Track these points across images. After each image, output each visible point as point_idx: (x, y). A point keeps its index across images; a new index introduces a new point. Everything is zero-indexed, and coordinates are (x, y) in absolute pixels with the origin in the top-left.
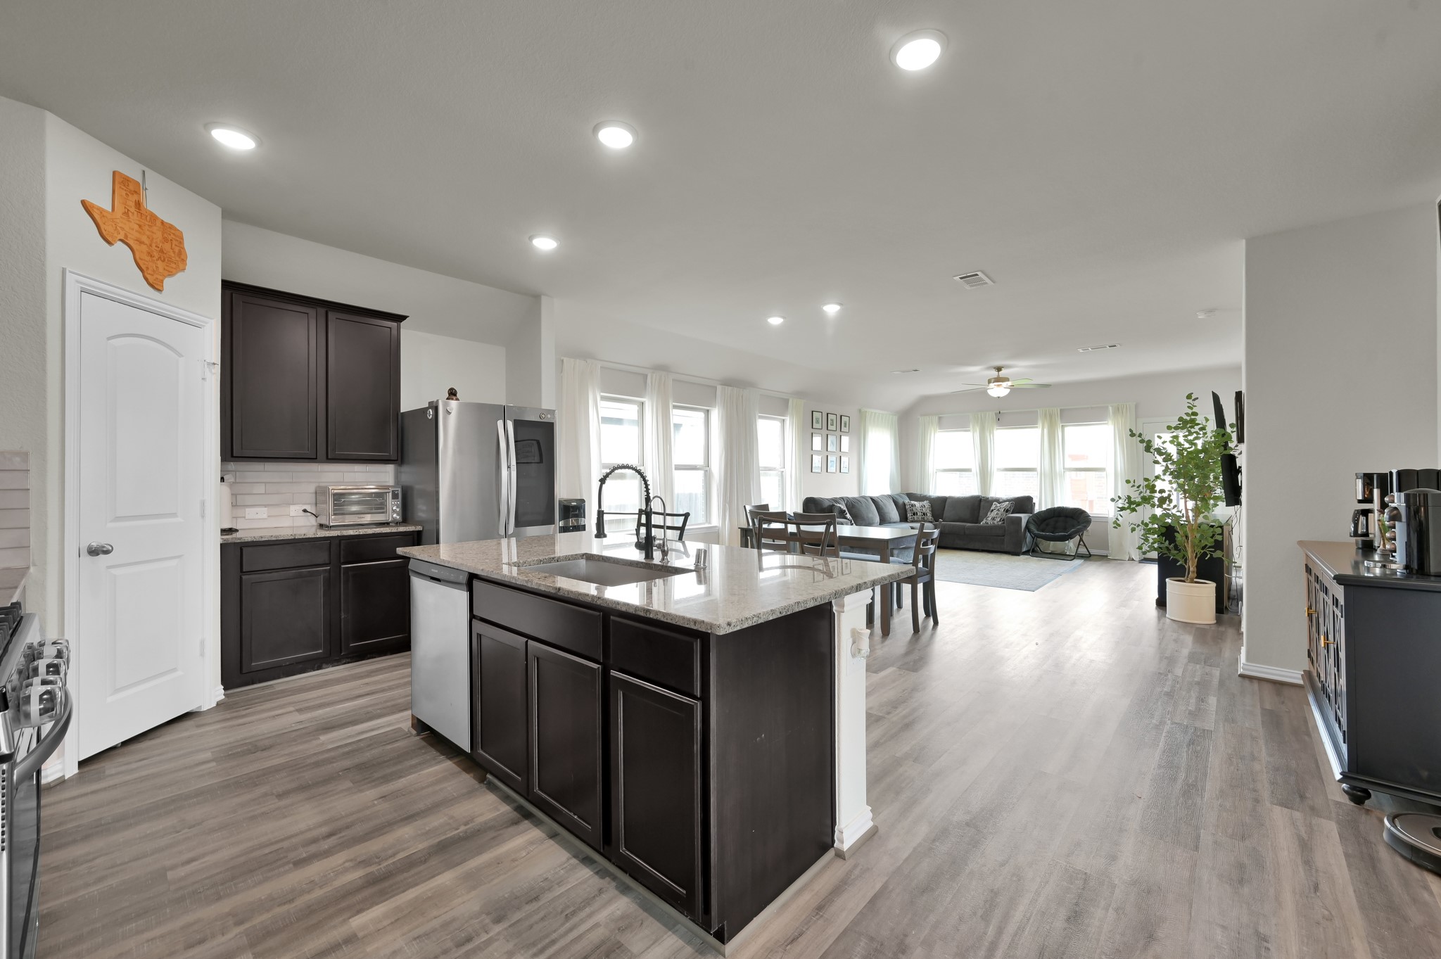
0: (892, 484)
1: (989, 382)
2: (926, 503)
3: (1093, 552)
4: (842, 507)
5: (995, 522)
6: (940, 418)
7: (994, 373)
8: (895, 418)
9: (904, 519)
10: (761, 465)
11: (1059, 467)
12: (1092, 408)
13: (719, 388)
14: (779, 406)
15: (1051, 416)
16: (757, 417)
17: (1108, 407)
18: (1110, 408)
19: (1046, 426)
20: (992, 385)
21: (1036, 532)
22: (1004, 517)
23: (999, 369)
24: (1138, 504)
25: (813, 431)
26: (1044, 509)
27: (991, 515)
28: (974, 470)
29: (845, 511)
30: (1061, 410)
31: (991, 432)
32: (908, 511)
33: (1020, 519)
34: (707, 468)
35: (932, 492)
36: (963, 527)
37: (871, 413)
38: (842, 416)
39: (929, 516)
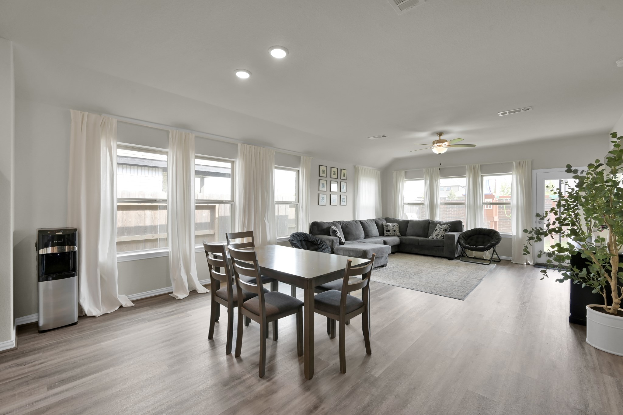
0: (377, 213)
1: (434, 143)
2: (396, 224)
3: (501, 257)
4: (335, 229)
5: (438, 237)
6: (406, 172)
8: (379, 172)
9: (382, 234)
11: (479, 202)
12: (501, 163)
13: (239, 145)
14: (292, 161)
15: (475, 170)
16: (273, 167)
17: (513, 162)
18: (514, 163)
19: (471, 176)
20: (435, 145)
21: (465, 245)
22: (443, 234)
23: (440, 134)
25: (320, 178)
26: (469, 229)
27: (435, 233)
28: (426, 203)
29: (339, 231)
30: (482, 165)
31: (437, 180)
32: (385, 229)
33: (454, 236)
34: (233, 203)
35: (401, 217)
36: (418, 240)
37: (363, 168)
38: (341, 169)
39: (398, 232)
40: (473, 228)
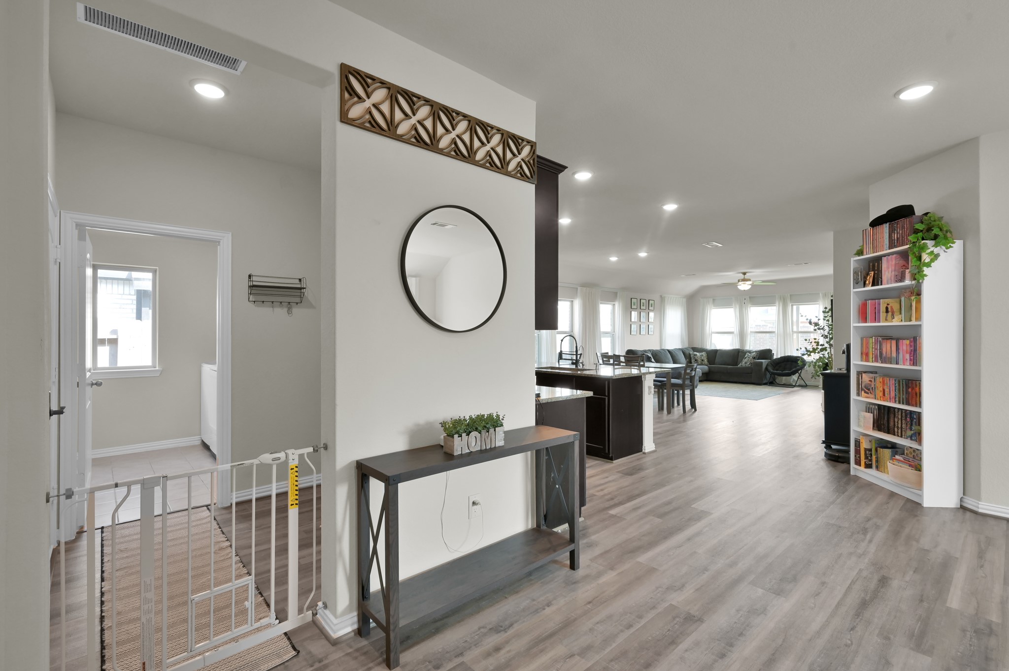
0: (682, 342)
1: (739, 281)
2: (704, 354)
3: (808, 383)
4: (649, 355)
5: (747, 365)
6: (714, 300)
7: (742, 276)
8: (684, 300)
10: (602, 330)
11: (789, 330)
13: (579, 288)
14: (611, 296)
15: (784, 300)
16: (600, 303)
17: (818, 293)
18: (821, 294)
19: (781, 304)
20: (740, 283)
21: (773, 372)
22: (752, 361)
23: (744, 274)
24: (811, 352)
25: (631, 310)
26: (779, 357)
27: (745, 361)
28: (735, 332)
29: (651, 357)
30: (790, 295)
31: (747, 309)
32: (692, 358)
33: (762, 363)
34: (572, 333)
35: (709, 347)
36: (727, 368)
37: (669, 297)
38: (649, 301)
39: (706, 361)
40: (783, 355)
